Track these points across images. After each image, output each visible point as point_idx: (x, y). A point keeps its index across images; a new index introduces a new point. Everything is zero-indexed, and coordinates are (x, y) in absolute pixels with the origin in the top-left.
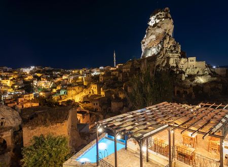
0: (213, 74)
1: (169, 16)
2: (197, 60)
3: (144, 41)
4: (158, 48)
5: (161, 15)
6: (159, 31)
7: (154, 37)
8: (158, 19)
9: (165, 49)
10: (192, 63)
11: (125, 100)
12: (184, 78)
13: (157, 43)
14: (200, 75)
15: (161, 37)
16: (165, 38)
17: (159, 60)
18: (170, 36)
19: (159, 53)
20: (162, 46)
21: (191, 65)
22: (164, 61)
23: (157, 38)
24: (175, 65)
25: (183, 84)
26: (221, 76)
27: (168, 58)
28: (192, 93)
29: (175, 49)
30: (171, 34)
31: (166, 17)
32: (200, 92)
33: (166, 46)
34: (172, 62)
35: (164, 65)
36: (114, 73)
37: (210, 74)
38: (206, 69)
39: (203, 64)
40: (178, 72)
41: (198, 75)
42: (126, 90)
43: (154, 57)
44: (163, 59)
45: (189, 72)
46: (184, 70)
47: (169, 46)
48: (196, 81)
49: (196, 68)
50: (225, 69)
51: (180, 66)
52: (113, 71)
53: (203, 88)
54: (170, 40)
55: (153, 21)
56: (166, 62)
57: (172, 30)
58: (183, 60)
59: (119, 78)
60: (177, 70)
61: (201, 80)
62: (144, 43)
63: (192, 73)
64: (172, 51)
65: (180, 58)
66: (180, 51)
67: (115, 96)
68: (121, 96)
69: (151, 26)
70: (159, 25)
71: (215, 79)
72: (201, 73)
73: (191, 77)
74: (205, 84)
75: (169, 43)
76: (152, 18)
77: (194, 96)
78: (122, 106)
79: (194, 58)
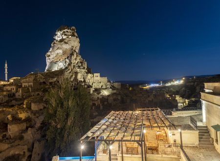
0: (113, 88)
1: (76, 34)
2: (101, 76)
3: (49, 54)
4: (66, 62)
5: (67, 32)
6: (66, 47)
7: (60, 51)
8: (65, 35)
9: (72, 65)
10: (97, 78)
11: (28, 120)
12: (91, 92)
13: (64, 58)
14: (104, 89)
15: (69, 53)
16: (72, 54)
17: (67, 74)
18: (77, 53)
19: (66, 68)
20: (70, 61)
21: (96, 80)
22: (72, 76)
23: (64, 53)
24: (82, 80)
25: (91, 97)
26: (118, 89)
27: (76, 73)
28: (99, 105)
29: (82, 65)
30: (77, 51)
31: (73, 35)
32: (106, 103)
33: (73, 61)
34: (80, 77)
35: (72, 80)
36: (9, 88)
37: (111, 88)
38: (108, 84)
39: (105, 79)
40: (86, 86)
41: (102, 88)
42: (29, 108)
43: (61, 72)
44: (71, 74)
45: (95, 86)
46: (91, 84)
47: (77, 62)
48: (101, 94)
49: (100, 82)
50: (120, 83)
51: (87, 80)
52: (4, 85)
53: (107, 99)
54: (77, 56)
55: (59, 36)
56: (74, 76)
57: (78, 48)
58: (90, 75)
59: (17, 94)
60: (85, 85)
61: (106, 93)
62: (49, 56)
63: (98, 87)
64: (79, 67)
65: (87, 73)
66: (86, 67)
67: (13, 117)
68: (22, 116)
69: (57, 41)
70: (66, 41)
71: (115, 91)
72: (104, 87)
73: (97, 90)
74: (108, 96)
75: (76, 59)
76: (59, 33)
77: (101, 107)
78: (24, 127)
79: (98, 74)
